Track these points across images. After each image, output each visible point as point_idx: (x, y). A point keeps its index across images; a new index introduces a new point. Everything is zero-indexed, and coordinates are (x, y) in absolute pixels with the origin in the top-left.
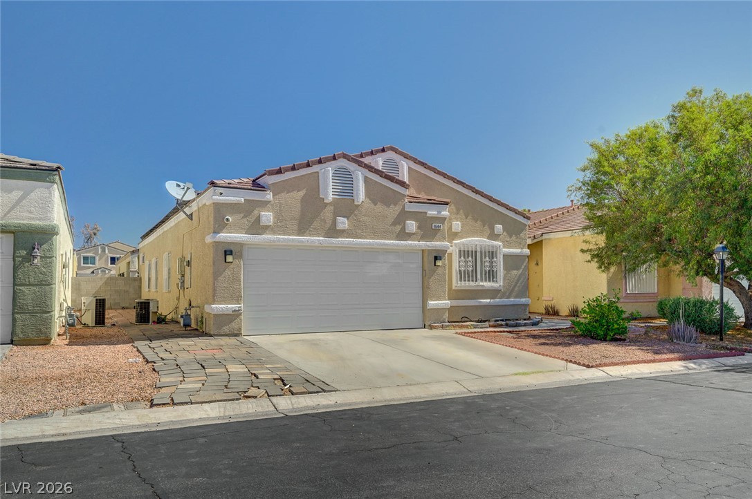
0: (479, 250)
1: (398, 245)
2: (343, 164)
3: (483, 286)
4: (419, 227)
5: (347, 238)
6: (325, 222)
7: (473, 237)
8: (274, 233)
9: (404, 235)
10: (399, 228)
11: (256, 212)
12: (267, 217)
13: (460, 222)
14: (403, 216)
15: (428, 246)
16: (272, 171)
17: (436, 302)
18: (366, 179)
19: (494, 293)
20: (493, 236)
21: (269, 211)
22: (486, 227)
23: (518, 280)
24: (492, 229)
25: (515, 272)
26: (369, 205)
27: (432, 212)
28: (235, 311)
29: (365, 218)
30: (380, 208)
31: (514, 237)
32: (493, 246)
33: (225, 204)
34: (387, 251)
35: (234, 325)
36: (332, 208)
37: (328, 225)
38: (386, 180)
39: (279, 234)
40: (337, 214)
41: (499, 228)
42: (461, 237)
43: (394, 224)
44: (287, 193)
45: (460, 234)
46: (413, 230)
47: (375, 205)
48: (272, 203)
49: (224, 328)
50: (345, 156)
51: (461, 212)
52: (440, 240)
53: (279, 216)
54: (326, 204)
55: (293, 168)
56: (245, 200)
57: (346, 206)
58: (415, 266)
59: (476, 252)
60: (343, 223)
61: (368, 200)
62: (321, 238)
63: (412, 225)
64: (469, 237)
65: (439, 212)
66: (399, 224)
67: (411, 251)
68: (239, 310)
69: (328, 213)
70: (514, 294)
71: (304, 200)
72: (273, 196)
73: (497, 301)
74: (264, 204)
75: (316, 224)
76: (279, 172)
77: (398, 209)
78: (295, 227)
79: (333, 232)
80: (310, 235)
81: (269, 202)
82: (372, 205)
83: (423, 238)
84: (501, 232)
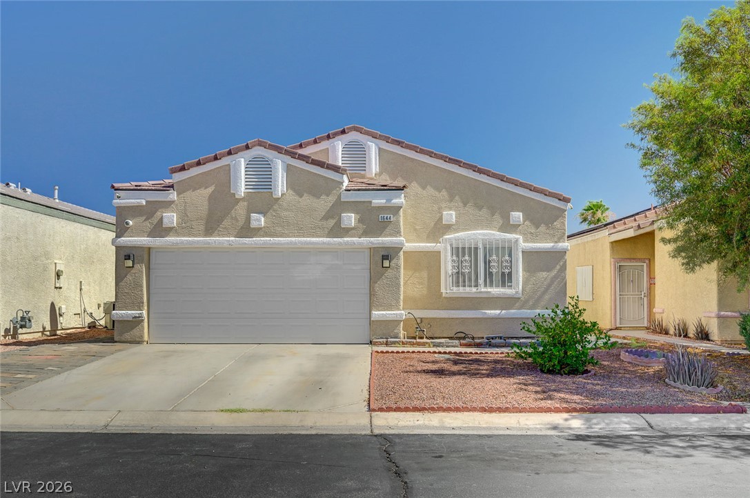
0: (480, 246)
1: (329, 244)
2: (260, 153)
3: (489, 292)
4: (360, 221)
5: (263, 237)
6: (237, 221)
7: (476, 229)
8: (178, 235)
9: (338, 231)
10: (332, 222)
11: (158, 214)
12: (171, 218)
13: (455, 210)
14: (340, 206)
15: (372, 243)
16: (175, 168)
17: (384, 312)
18: (289, 169)
19: (508, 302)
20: (507, 227)
21: (173, 212)
22: (497, 216)
23: (549, 286)
24: (506, 217)
25: (544, 274)
26: (291, 196)
27: (379, 201)
28: (135, 317)
29: (286, 213)
30: (307, 200)
31: (543, 228)
32: (510, 241)
33: (128, 207)
34: (321, 251)
35: (135, 332)
36: (246, 203)
37: (241, 223)
38: (315, 167)
39: (184, 236)
40: (250, 210)
41: (517, 216)
42: (457, 231)
43: (326, 217)
44: (193, 191)
45: (454, 227)
46: (351, 224)
47: (301, 196)
48: (177, 202)
49: (125, 334)
50: (260, 144)
51: (457, 198)
52: (391, 235)
53: (184, 217)
54: (238, 201)
55: (199, 164)
56: (147, 202)
57: (262, 199)
58: (361, 268)
59: (476, 249)
60: (259, 220)
61: (290, 192)
62: (231, 239)
63: (350, 219)
64: (468, 230)
65: (389, 200)
66: (332, 217)
67: (354, 251)
68: (139, 317)
69: (240, 210)
70: (542, 303)
71: (212, 198)
72: (178, 195)
73: (513, 312)
74: (168, 205)
75: (227, 223)
76: (183, 169)
77: (331, 199)
78: (202, 228)
79: (247, 231)
80: (219, 236)
81: (173, 202)
82: (297, 198)
83: (366, 233)
84: (520, 221)
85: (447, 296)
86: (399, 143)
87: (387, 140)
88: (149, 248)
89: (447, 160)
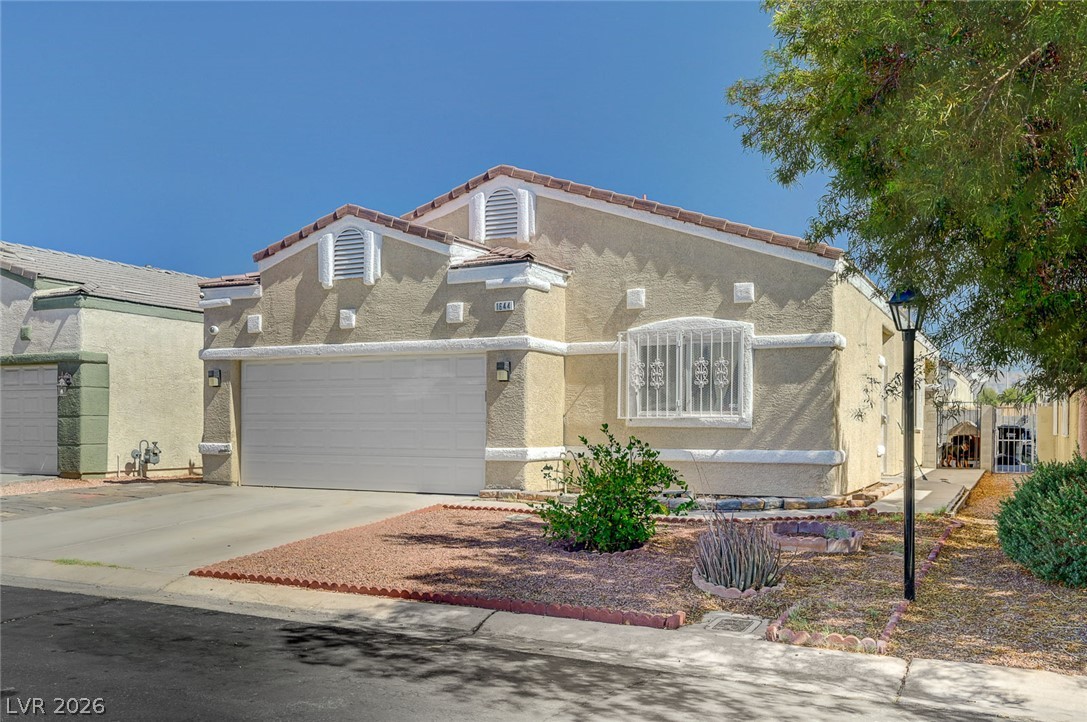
0: (680, 342)
1: (430, 348)
2: (350, 223)
3: (697, 419)
4: (472, 312)
5: (355, 341)
6: (326, 320)
7: (677, 314)
8: (265, 342)
9: (445, 329)
10: (436, 316)
11: (244, 315)
12: (257, 321)
13: (646, 286)
14: (447, 292)
15: (484, 344)
16: (259, 254)
17: (500, 449)
18: (385, 244)
20: (731, 308)
21: (259, 313)
22: (714, 291)
23: (803, 408)
24: (728, 292)
25: (792, 388)
26: (388, 282)
27: (494, 281)
28: (221, 451)
29: (381, 307)
30: (407, 285)
31: (791, 306)
32: (727, 333)
33: (214, 309)
34: (428, 358)
35: (222, 470)
36: (335, 296)
37: (330, 324)
38: (414, 236)
39: (270, 344)
40: (341, 305)
41: (746, 289)
42: (649, 318)
43: (428, 310)
44: (279, 283)
45: (644, 313)
46: (459, 318)
47: (399, 280)
48: (262, 300)
49: (213, 473)
50: (350, 211)
52: (512, 331)
53: (270, 320)
54: (326, 293)
55: (283, 246)
56: (233, 301)
57: (354, 292)
58: (477, 381)
59: (673, 348)
60: (350, 319)
61: (386, 275)
62: (321, 345)
63: (458, 310)
64: (666, 316)
65: (507, 279)
66: (437, 309)
67: (468, 356)
68: (225, 451)
69: (329, 305)
70: (791, 439)
71: (299, 290)
72: (264, 289)
73: (739, 454)
74: (252, 303)
75: (315, 324)
76: (267, 254)
77: (436, 282)
78: (289, 332)
79: (337, 334)
80: (307, 342)
81: (258, 299)
82: (394, 283)
83: (479, 331)
84: (749, 298)
85: (631, 424)
86: (561, 186)
87: (544, 182)
88: (240, 362)
89: (632, 204)
